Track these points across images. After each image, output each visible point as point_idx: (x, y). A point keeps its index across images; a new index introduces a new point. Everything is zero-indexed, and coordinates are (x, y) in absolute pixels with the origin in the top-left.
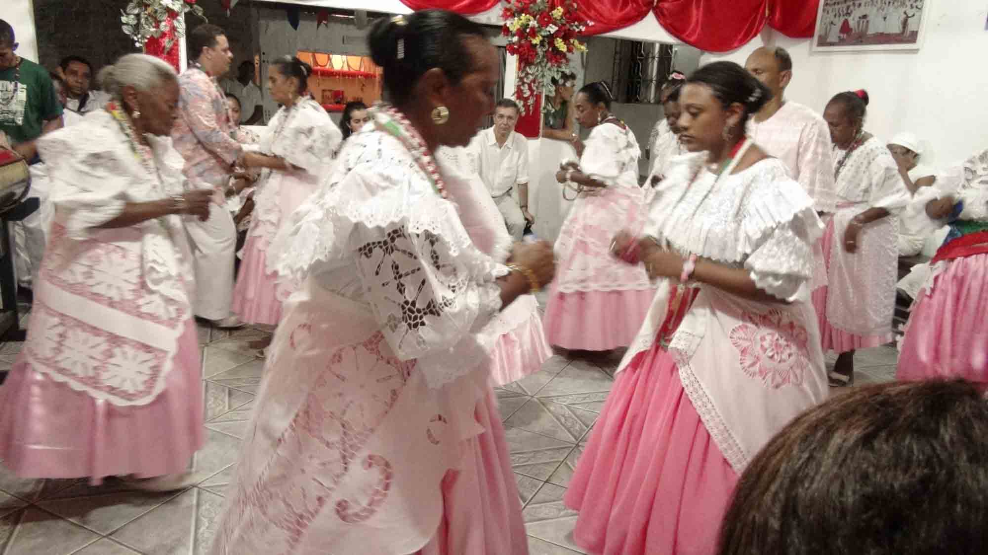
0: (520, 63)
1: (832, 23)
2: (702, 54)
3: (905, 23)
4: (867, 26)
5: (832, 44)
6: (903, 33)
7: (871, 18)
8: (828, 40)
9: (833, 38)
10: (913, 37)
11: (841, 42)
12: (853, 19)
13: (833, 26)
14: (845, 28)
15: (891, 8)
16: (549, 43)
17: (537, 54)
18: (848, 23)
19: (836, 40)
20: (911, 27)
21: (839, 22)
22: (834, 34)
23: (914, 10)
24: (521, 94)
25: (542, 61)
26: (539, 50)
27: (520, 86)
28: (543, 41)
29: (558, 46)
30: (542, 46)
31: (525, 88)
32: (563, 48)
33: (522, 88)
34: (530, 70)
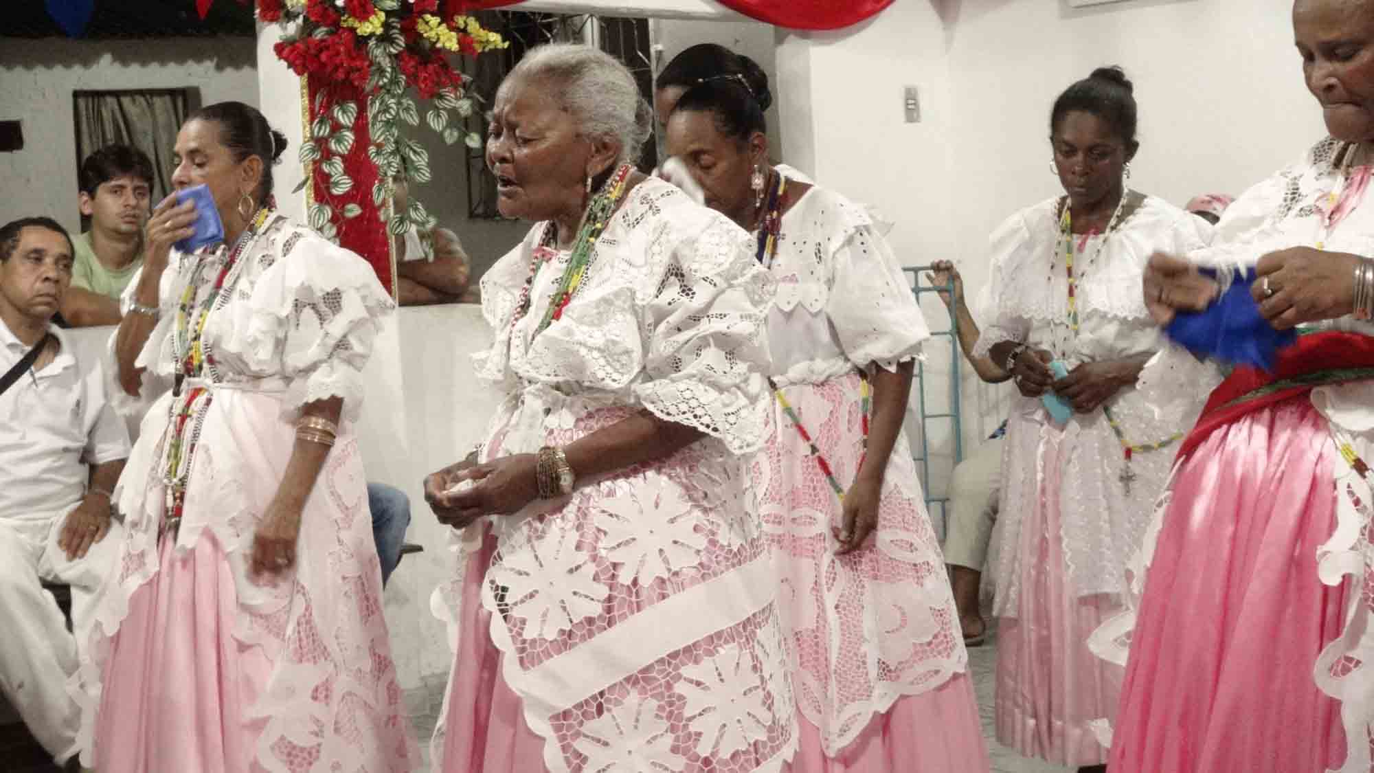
0: (312, 97)
2: (780, 40)
16: (403, 31)
17: (371, 64)
24: (321, 188)
25: (394, 82)
26: (378, 52)
27: (315, 162)
28: (386, 25)
29: (432, 34)
30: (385, 39)
31: (336, 169)
32: (450, 41)
33: (326, 168)
34: (345, 116)
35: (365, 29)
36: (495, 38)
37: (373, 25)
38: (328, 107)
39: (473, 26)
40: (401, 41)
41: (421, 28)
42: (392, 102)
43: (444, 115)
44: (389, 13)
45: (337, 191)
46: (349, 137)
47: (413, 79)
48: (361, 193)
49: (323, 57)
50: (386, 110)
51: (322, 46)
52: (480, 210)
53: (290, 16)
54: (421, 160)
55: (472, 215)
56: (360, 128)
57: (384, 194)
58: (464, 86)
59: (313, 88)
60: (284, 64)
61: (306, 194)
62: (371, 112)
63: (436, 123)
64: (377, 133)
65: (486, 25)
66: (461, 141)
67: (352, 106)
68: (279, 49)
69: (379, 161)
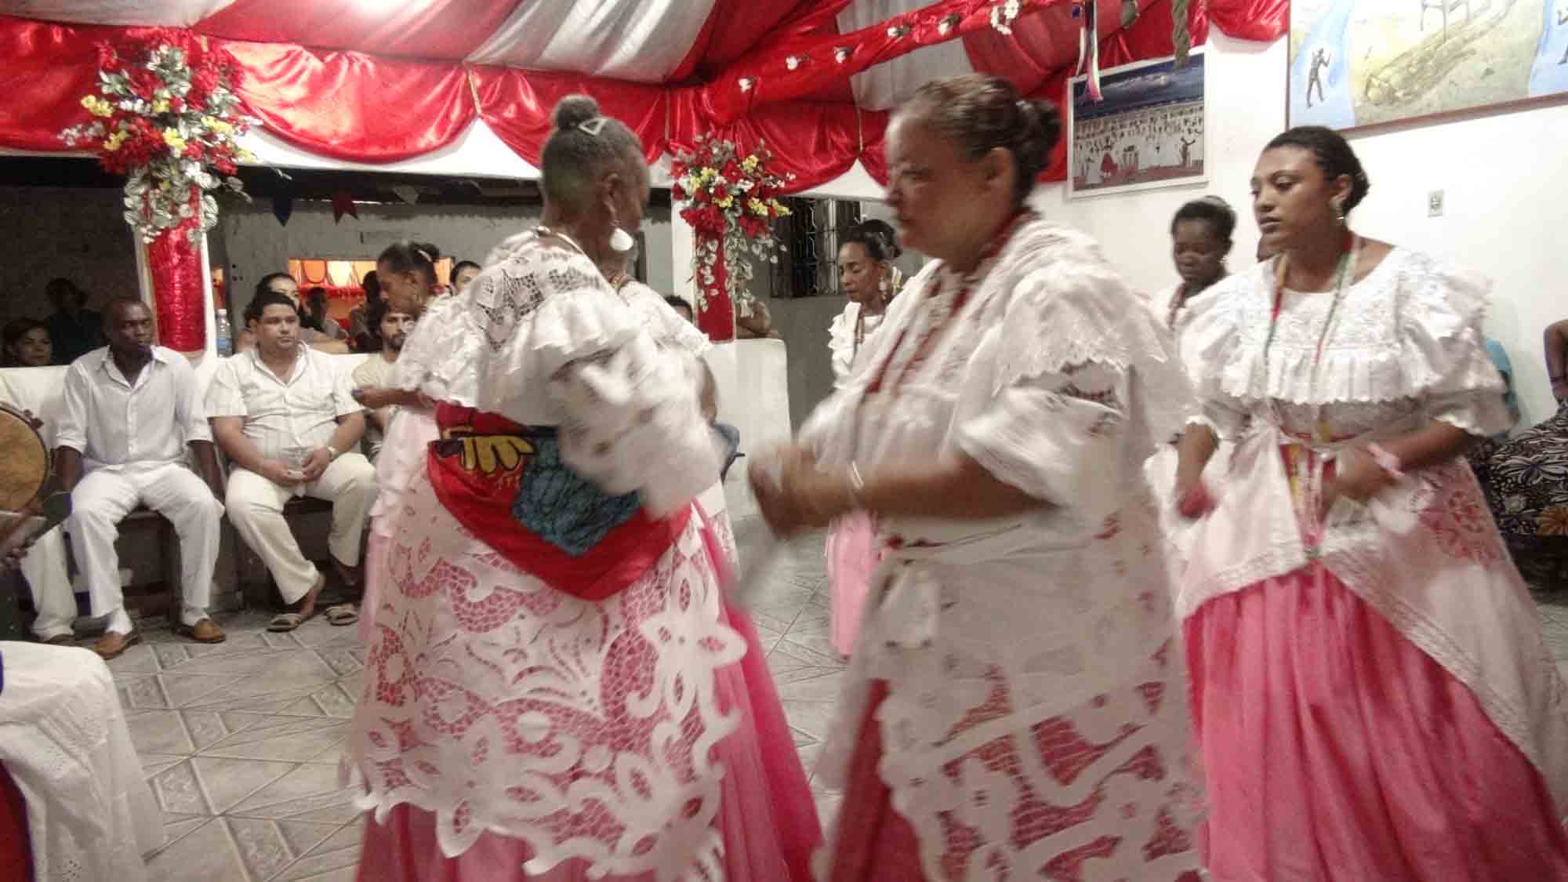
0: (697, 236)
1: (1089, 160)
3: (1185, 153)
4: (1136, 161)
5: (1093, 186)
6: (1184, 164)
7: (1138, 148)
8: (1090, 181)
9: (1094, 177)
10: (1198, 168)
11: (1105, 183)
12: (1117, 153)
13: (1090, 164)
14: (1108, 165)
15: (1164, 134)
16: (742, 206)
17: (726, 221)
18: (1111, 160)
19: (1097, 181)
20: (1194, 156)
21: (1099, 160)
22: (1095, 173)
23: (1193, 136)
24: (701, 280)
25: (736, 230)
26: (729, 216)
27: (699, 269)
28: (734, 203)
29: (755, 207)
30: (733, 209)
31: (707, 272)
32: (763, 211)
33: (702, 271)
34: (713, 246)
35: (723, 204)
36: (785, 210)
37: (726, 203)
38: (705, 242)
39: (775, 203)
40: (740, 211)
41: (750, 204)
42: (735, 240)
43: (760, 247)
44: (735, 197)
45: (708, 283)
46: (714, 257)
47: (746, 229)
48: (719, 284)
49: (703, 217)
50: (732, 243)
51: (702, 212)
52: (776, 294)
53: (687, 197)
54: (749, 268)
55: (773, 296)
56: (720, 253)
57: (730, 285)
58: (771, 233)
59: (698, 233)
60: (684, 221)
61: (693, 285)
62: (725, 245)
63: (757, 251)
64: (728, 255)
65: (782, 202)
66: (768, 260)
67: (716, 242)
68: (682, 213)
69: (729, 269)
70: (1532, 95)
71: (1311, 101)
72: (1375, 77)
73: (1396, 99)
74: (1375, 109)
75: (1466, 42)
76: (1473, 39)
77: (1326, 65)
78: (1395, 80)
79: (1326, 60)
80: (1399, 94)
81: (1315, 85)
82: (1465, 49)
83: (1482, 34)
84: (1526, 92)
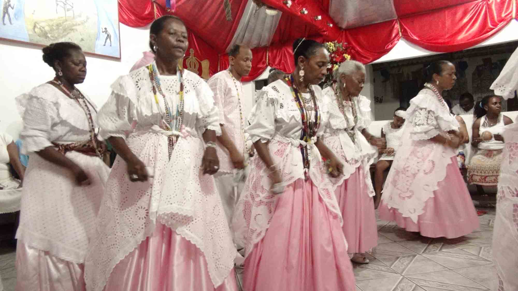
70: (96, 53)
71: (5, 23)
72: (38, 24)
73: (48, 37)
74: (38, 37)
75: (74, 25)
76: (76, 25)
77: (13, 8)
78: (47, 28)
79: (12, 6)
80: (49, 35)
81: (6, 16)
82: (73, 28)
83: (79, 25)
84: (94, 51)
